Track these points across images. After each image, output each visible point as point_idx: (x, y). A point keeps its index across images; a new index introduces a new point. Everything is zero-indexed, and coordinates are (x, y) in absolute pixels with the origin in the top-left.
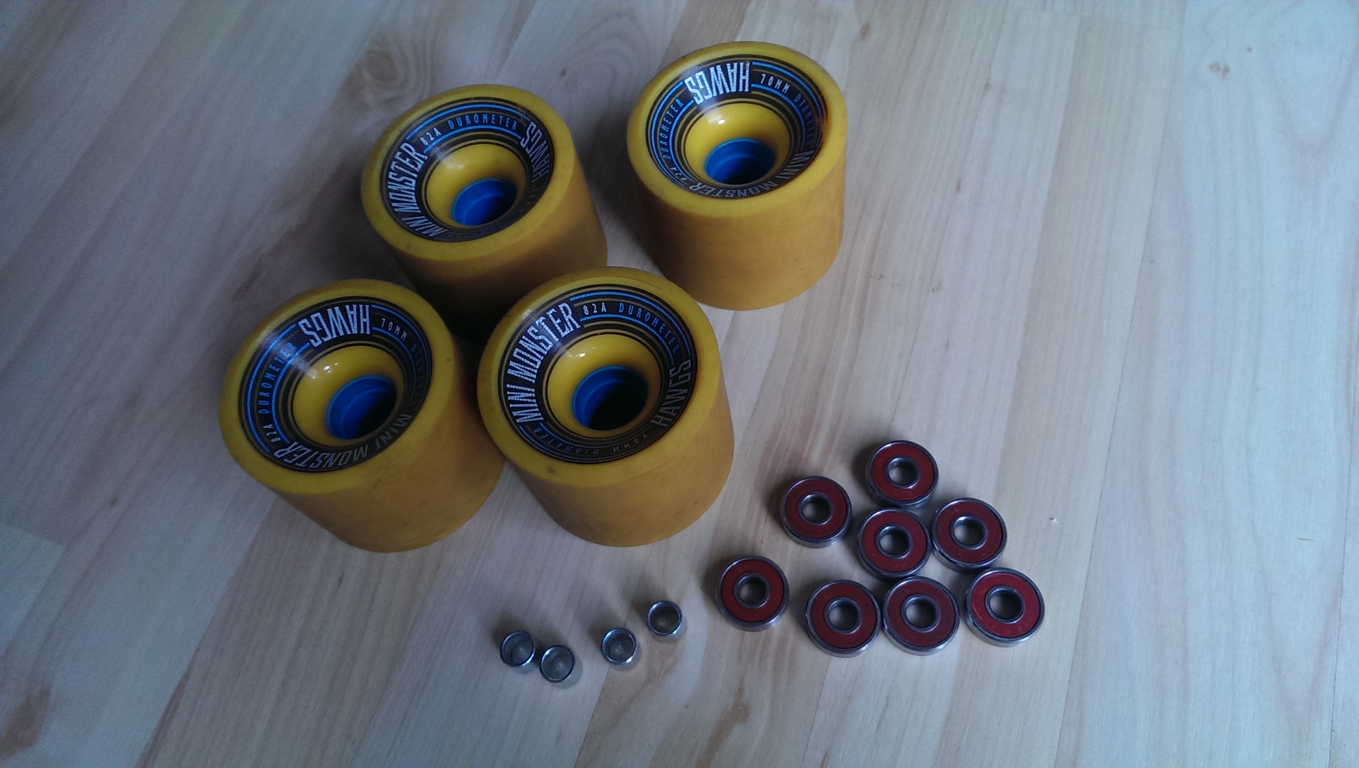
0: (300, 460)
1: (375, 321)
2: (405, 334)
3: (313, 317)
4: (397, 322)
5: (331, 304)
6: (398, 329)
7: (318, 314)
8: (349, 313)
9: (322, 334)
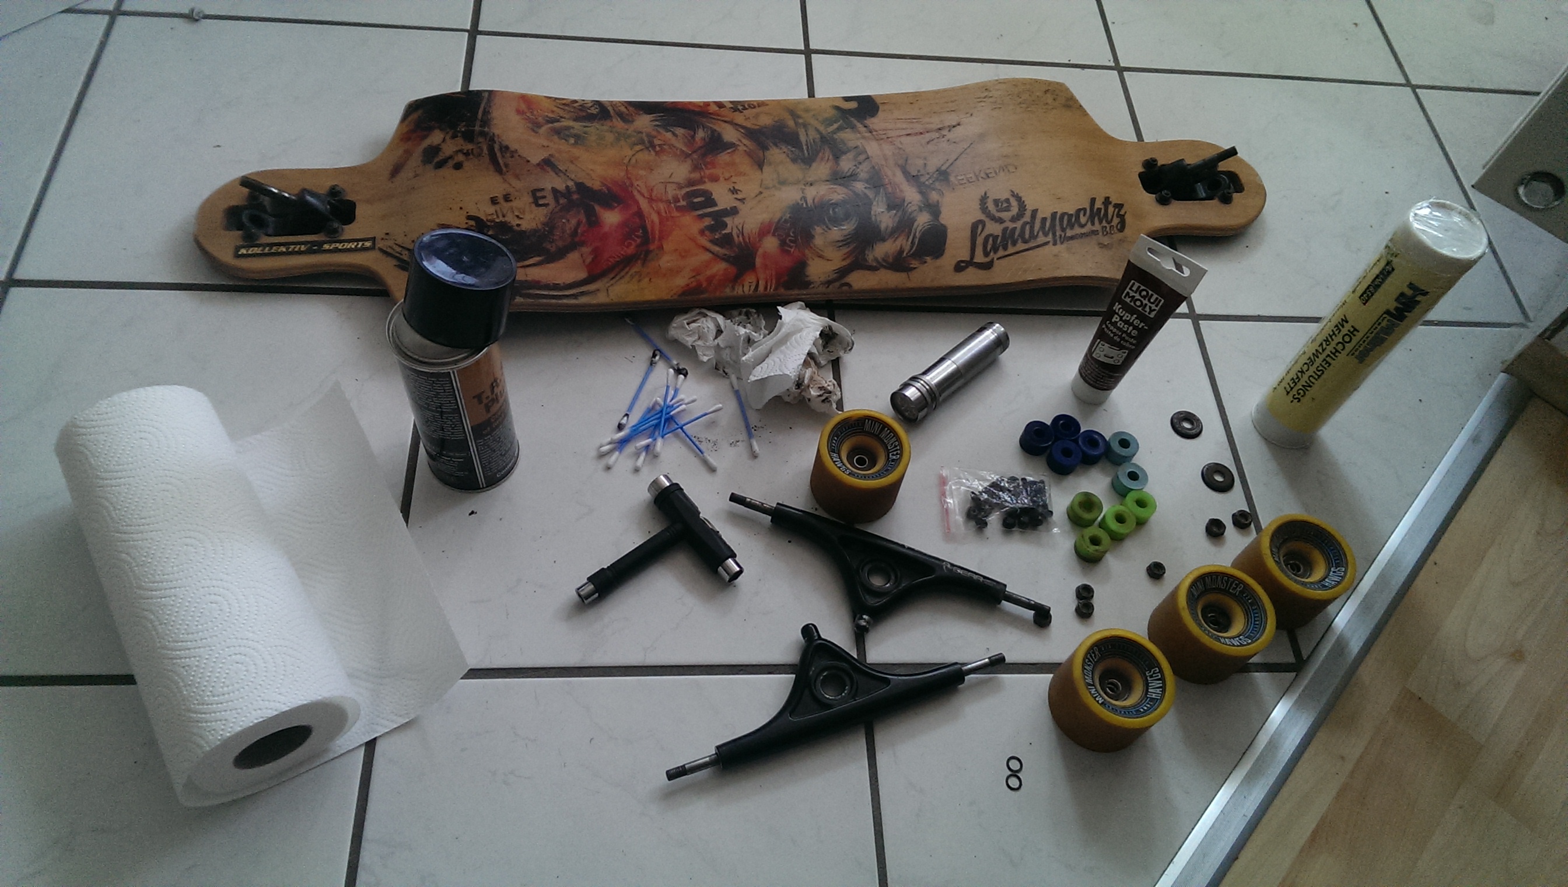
0: (1091, 656)
1: (1152, 699)
2: (1142, 710)
3: (1159, 674)
4: (1149, 709)
5: (1164, 683)
6: (1145, 708)
7: (1160, 677)
8: (1158, 690)
9: (1151, 676)
